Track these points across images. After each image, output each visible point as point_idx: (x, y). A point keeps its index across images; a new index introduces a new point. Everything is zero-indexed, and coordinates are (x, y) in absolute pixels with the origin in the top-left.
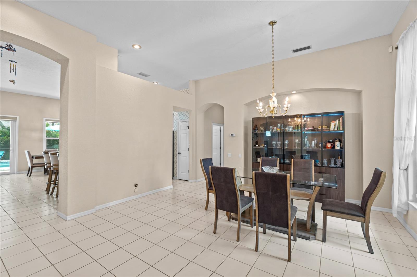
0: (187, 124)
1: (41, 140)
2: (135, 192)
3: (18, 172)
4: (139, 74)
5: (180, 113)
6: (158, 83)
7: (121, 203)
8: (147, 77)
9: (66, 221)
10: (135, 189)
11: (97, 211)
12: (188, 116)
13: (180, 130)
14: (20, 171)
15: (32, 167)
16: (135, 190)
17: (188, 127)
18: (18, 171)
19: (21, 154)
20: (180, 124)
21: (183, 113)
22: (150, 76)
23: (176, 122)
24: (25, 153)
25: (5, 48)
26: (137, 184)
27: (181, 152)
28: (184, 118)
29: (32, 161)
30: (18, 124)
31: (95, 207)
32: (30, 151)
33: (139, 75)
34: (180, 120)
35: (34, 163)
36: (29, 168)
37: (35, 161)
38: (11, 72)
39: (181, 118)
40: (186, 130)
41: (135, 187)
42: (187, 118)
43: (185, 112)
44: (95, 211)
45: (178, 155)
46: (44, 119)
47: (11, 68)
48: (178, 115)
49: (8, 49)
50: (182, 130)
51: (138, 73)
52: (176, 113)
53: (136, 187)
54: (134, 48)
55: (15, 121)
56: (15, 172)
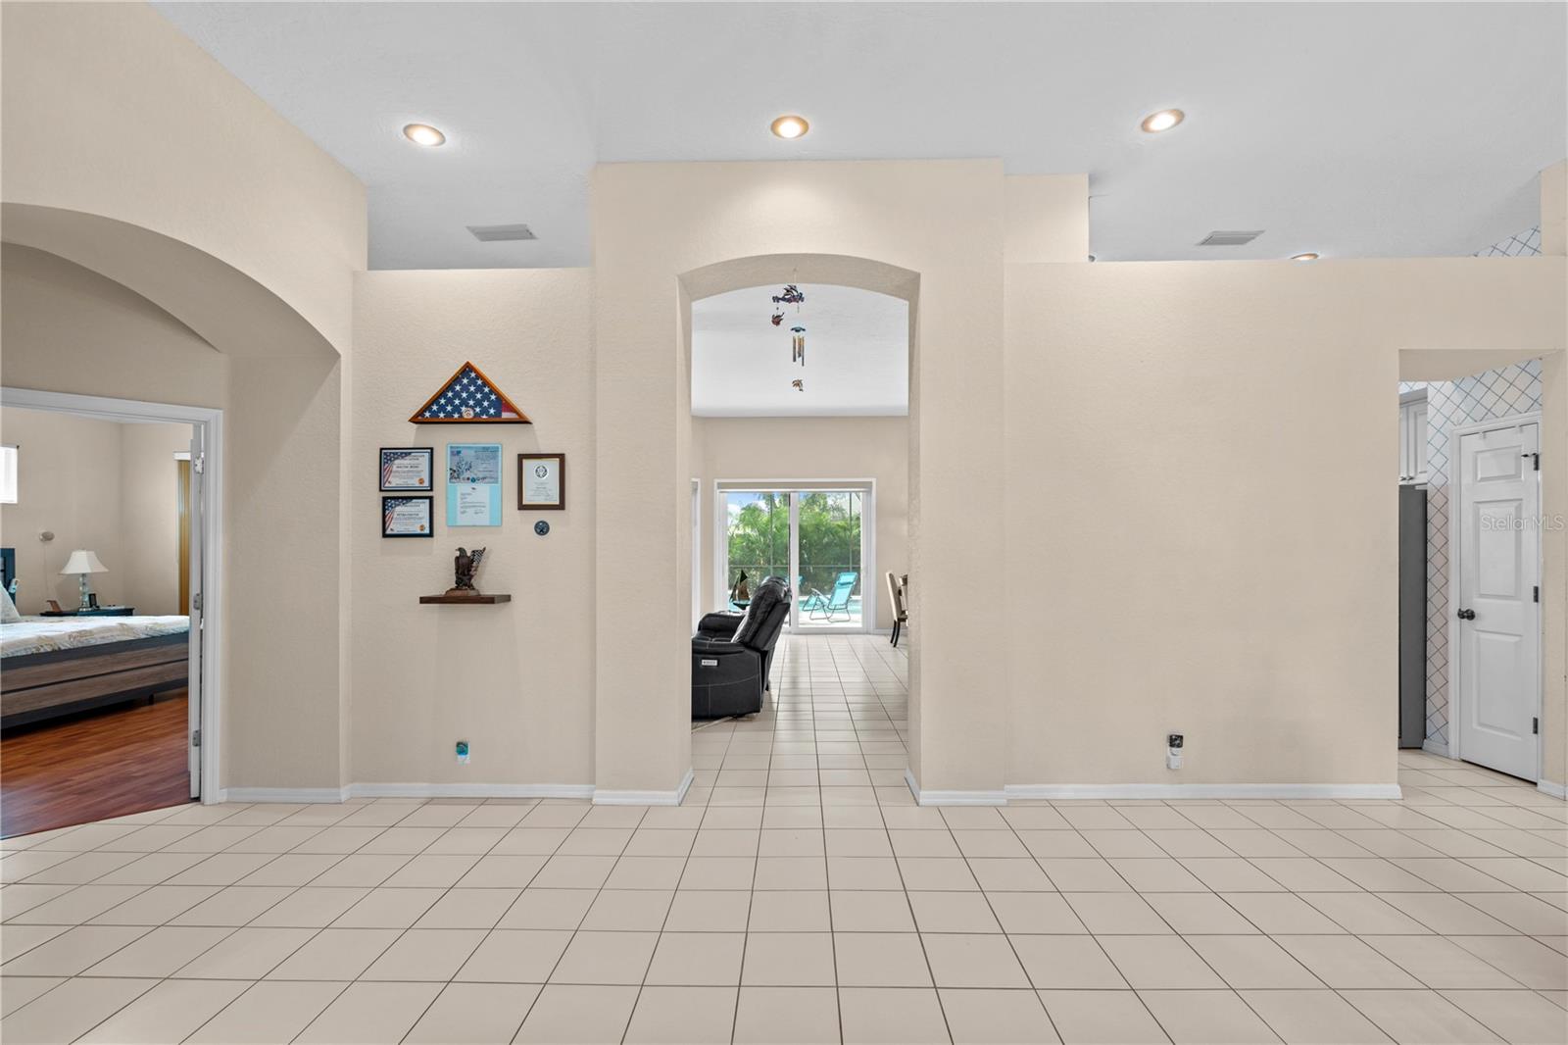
0: (1527, 443)
2: (1168, 767)
3: (875, 630)
4: (1206, 242)
5: (1467, 385)
6: (1315, 256)
7: (1105, 800)
8: (1249, 244)
9: (918, 805)
10: (1169, 754)
11: (1011, 803)
12: (1535, 390)
13: (1467, 480)
14: (878, 629)
15: (900, 619)
16: (1168, 759)
17: (1537, 457)
18: (875, 628)
20: (1473, 444)
21: (1488, 379)
22: (1263, 232)
23: (1438, 440)
25: (783, 299)
26: (1181, 737)
27: (1477, 605)
28: (1502, 407)
29: (900, 605)
30: (874, 504)
31: (1006, 787)
33: (1203, 246)
34: (1469, 426)
36: (895, 621)
38: (795, 360)
39: (1480, 411)
40: (1517, 475)
41: (1172, 745)
42: (1523, 403)
43: (1511, 373)
44: (1004, 801)
45: (1455, 623)
47: (794, 348)
48: (1457, 398)
49: (789, 301)
50: (1482, 480)
51: (1202, 238)
52: (1440, 393)
53: (1174, 749)
54: (1153, 132)
55: (869, 492)
56: (872, 628)
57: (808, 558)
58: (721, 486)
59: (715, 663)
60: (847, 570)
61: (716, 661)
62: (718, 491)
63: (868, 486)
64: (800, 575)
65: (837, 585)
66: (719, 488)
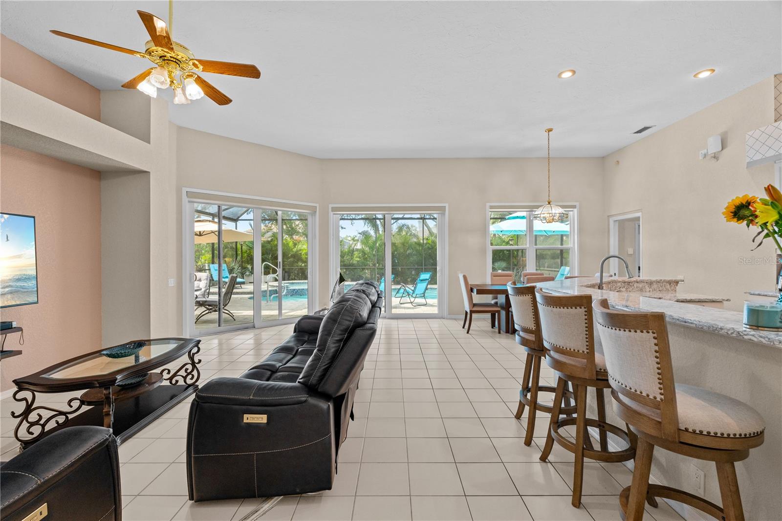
1: (484, 251)
3: (449, 316)
14: (451, 315)
15: (472, 312)
18: (449, 314)
19: (453, 281)
24: (459, 277)
29: (470, 298)
30: (448, 222)
32: (467, 275)
35: (474, 302)
36: (466, 313)
37: (477, 299)
46: (488, 205)
55: (443, 214)
56: (446, 314)
57: (398, 262)
58: (334, 209)
59: (262, 419)
60: (426, 271)
61: (265, 417)
62: (332, 213)
63: (442, 210)
64: (393, 274)
65: (418, 281)
66: (332, 211)
